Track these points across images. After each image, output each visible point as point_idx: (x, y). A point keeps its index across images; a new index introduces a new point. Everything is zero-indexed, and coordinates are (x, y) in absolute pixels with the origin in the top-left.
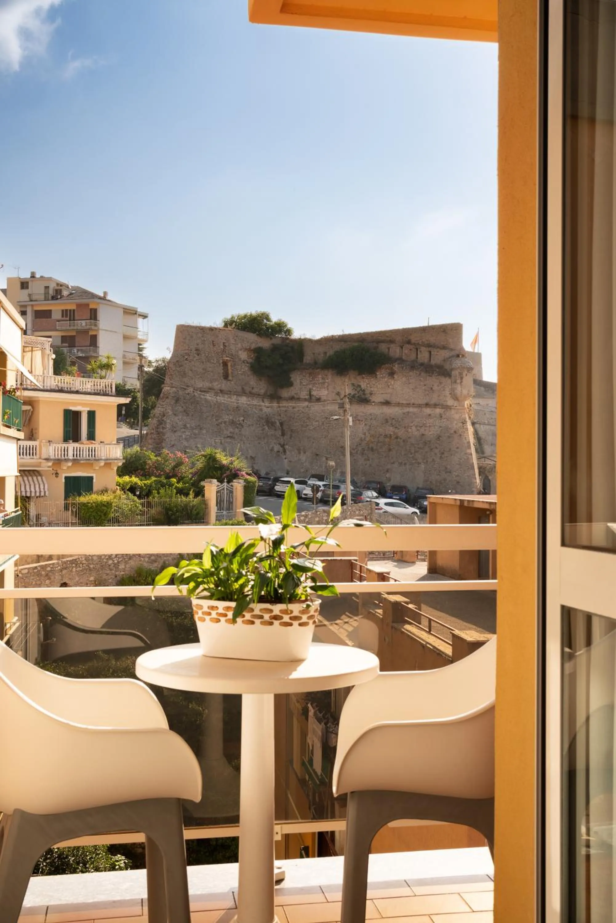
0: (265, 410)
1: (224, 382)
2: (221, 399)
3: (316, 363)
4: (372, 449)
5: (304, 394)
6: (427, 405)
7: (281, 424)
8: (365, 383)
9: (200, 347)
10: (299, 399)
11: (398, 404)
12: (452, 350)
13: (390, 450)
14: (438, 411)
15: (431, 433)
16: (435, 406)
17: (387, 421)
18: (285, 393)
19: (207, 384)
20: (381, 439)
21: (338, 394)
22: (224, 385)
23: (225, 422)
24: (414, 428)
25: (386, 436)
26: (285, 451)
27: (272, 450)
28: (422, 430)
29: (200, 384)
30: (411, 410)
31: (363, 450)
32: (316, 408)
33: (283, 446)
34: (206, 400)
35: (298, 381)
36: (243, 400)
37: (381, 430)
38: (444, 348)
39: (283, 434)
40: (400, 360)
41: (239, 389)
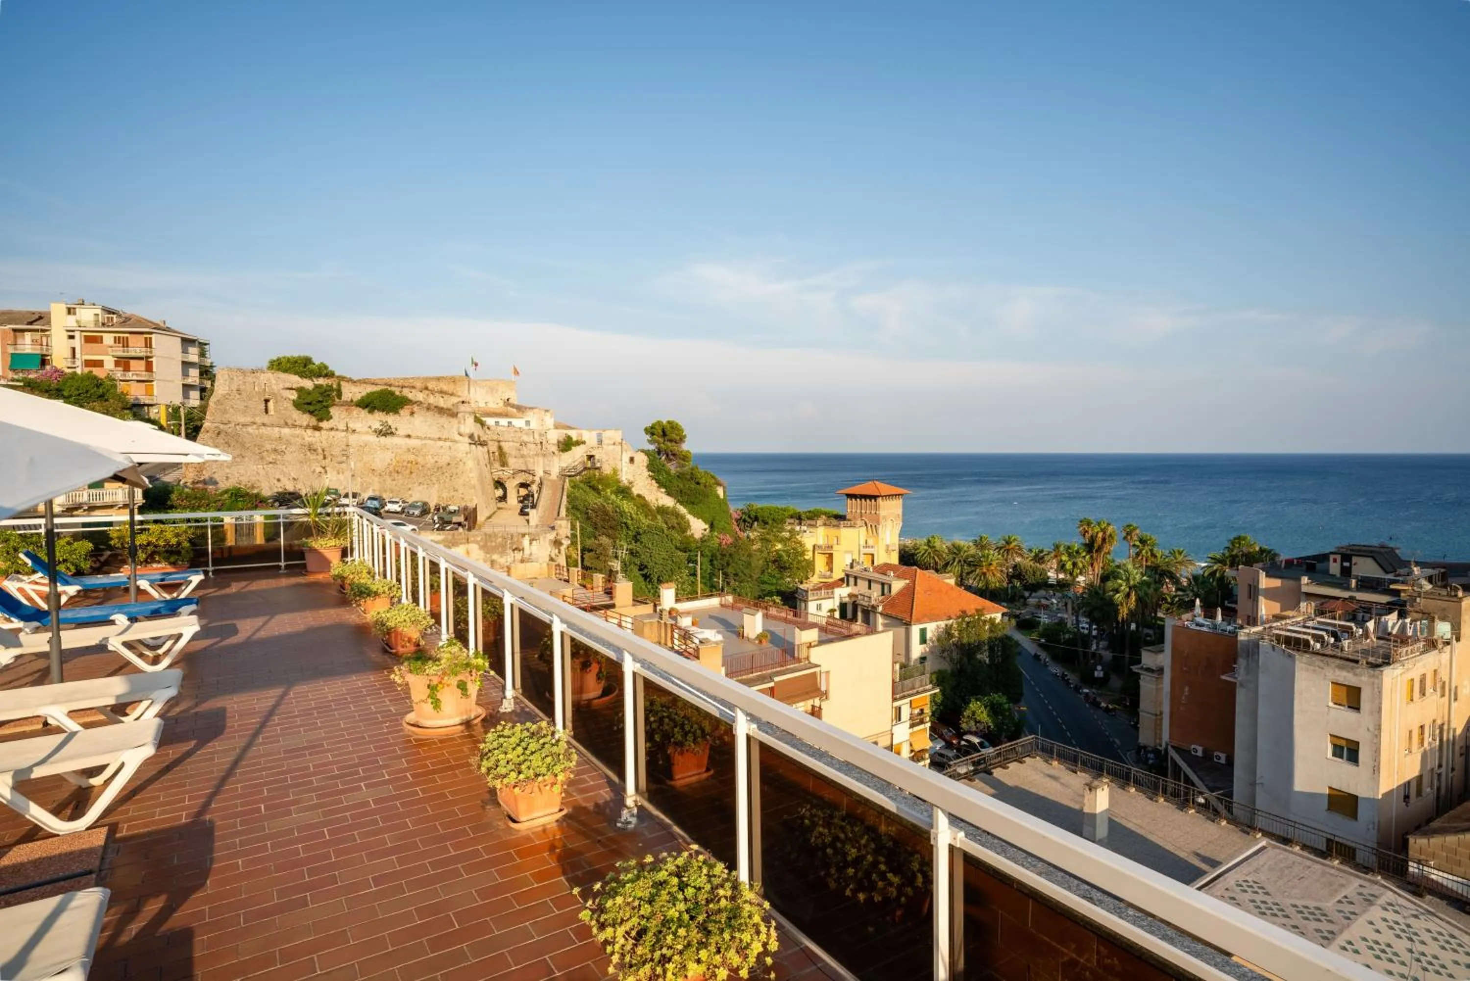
0: (307, 439)
1: (266, 416)
2: (263, 430)
3: (352, 401)
4: (398, 472)
5: (342, 426)
6: (440, 439)
7: (323, 451)
8: (391, 419)
9: (242, 387)
10: (337, 430)
11: (418, 438)
12: (459, 396)
13: (411, 473)
14: (448, 444)
15: (443, 460)
16: (446, 440)
17: (409, 450)
18: (324, 424)
19: (249, 419)
20: (405, 464)
21: (370, 427)
22: (266, 419)
23: (267, 451)
24: (430, 457)
25: (408, 462)
26: (326, 472)
27: (314, 471)
28: (436, 458)
29: (242, 419)
30: (429, 442)
31: (391, 472)
32: (352, 438)
33: (324, 468)
34: (248, 433)
35: (337, 415)
36: (286, 431)
37: (404, 457)
38: (452, 394)
39: (325, 458)
40: (419, 403)
41: (282, 422)
